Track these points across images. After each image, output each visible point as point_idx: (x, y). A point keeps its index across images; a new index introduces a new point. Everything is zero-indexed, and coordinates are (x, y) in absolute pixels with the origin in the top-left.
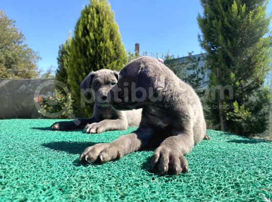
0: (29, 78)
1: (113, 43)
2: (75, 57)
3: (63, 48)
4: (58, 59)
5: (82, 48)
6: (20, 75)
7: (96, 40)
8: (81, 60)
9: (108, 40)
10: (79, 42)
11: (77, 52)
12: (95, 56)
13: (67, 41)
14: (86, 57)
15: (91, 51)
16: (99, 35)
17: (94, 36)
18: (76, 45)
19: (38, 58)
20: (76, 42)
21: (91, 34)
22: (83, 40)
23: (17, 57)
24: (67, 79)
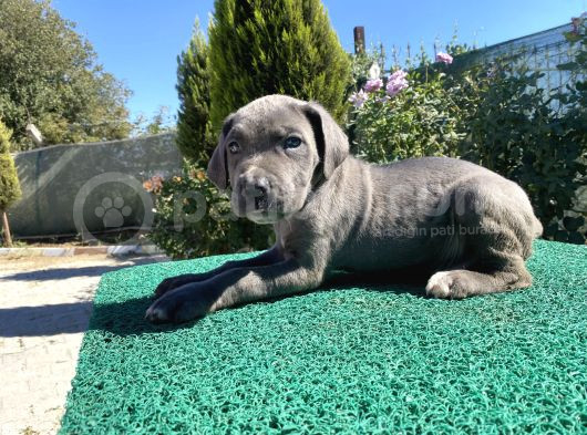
0: (118, 137)
1: (312, 31)
2: (223, 76)
3: (187, 61)
4: (178, 88)
5: (240, 52)
6: (99, 134)
7: (270, 27)
8: (239, 83)
9: (301, 24)
10: (230, 37)
11: (228, 63)
12: (273, 67)
13: (192, 44)
14: (253, 73)
15: (263, 56)
16: (277, 13)
17: (266, 16)
18: (224, 46)
19: (126, 93)
20: (223, 38)
21: (258, 14)
22: (240, 30)
23: (84, 96)
24: (204, 131)
